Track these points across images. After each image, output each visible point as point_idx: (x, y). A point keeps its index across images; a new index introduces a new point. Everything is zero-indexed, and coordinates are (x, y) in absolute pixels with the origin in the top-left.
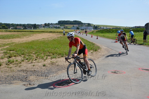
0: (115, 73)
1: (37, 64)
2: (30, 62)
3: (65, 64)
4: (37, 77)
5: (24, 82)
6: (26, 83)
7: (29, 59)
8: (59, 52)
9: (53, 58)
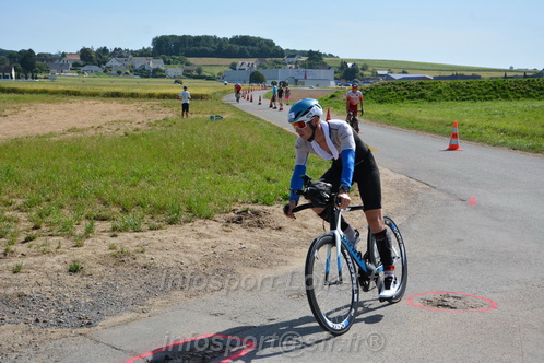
0: (442, 304)
1: (36, 259)
3: (186, 262)
4: (36, 328)
8: (154, 199)
9: (125, 229)
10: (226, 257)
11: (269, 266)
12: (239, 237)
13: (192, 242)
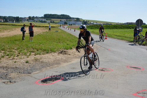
0: (102, 70)
1: (19, 60)
2: (11, 58)
3: (50, 61)
4: (19, 74)
5: (4, 79)
6: (6, 81)
7: (10, 55)
8: (44, 48)
9: (37, 54)
10: (58, 60)
11: (67, 62)
12: (61, 56)
13: (51, 57)
